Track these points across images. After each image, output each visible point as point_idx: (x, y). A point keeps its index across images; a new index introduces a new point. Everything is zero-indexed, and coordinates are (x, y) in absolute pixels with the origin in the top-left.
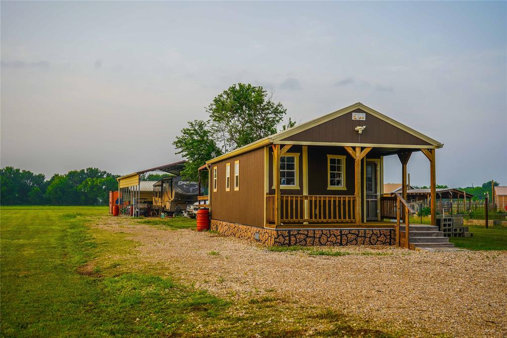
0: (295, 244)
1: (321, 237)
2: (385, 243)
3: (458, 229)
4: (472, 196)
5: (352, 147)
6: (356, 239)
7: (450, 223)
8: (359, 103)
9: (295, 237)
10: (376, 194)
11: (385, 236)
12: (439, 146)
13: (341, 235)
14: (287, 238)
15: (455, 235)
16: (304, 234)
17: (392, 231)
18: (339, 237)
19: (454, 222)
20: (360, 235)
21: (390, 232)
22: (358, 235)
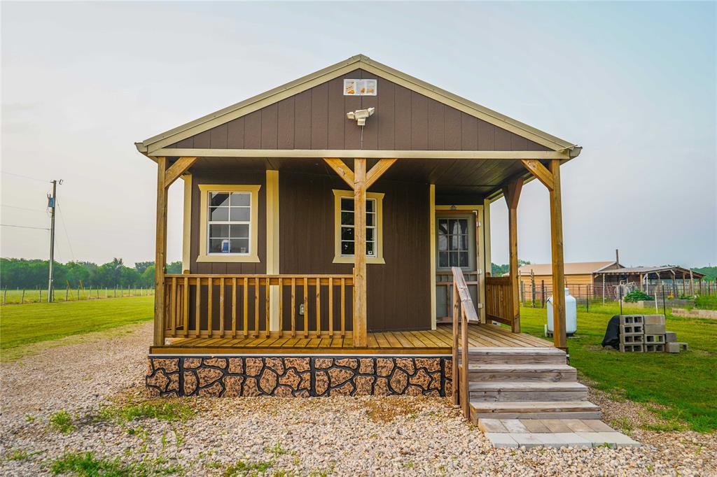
0: (196, 392)
1: (261, 374)
2: (429, 390)
3: (655, 337)
4: (703, 275)
5: (342, 159)
6: (351, 379)
7: (638, 324)
8: (361, 56)
9: (196, 374)
10: (475, 273)
11: (428, 373)
12: (571, 152)
13: (313, 370)
14: (175, 377)
15: (650, 347)
16: (218, 368)
17: (446, 362)
18: (307, 376)
19: (647, 323)
20: (362, 370)
21: (442, 363)
22: (356, 371)
